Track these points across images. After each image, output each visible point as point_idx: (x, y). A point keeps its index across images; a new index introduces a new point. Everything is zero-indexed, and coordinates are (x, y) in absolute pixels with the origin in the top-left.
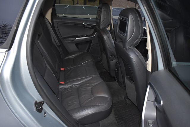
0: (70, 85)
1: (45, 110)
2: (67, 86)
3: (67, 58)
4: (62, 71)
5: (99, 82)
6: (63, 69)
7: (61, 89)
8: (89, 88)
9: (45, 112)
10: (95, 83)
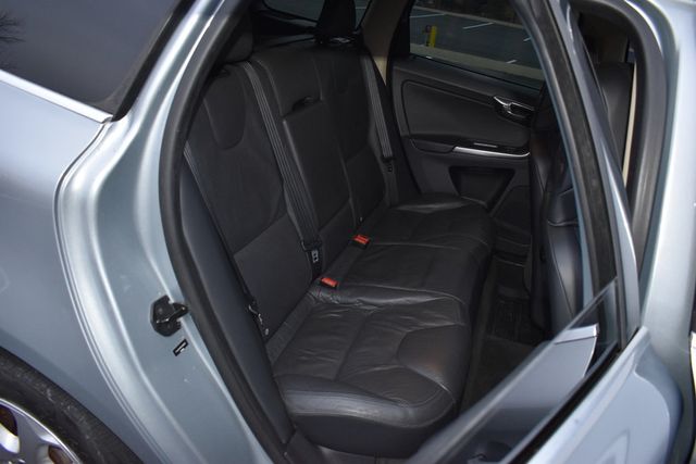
0: (351, 296)
1: (186, 334)
2: (339, 299)
3: (404, 208)
4: (358, 244)
5: (448, 323)
6: (362, 240)
7: (317, 300)
8: (402, 332)
9: (185, 341)
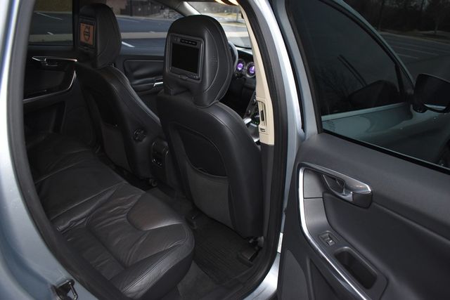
5: (138, 197)
8: (122, 218)
10: (129, 201)
